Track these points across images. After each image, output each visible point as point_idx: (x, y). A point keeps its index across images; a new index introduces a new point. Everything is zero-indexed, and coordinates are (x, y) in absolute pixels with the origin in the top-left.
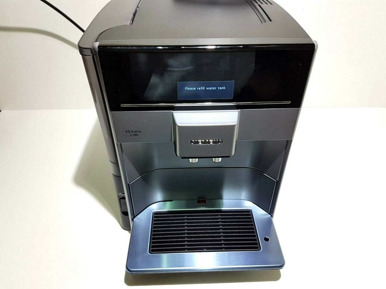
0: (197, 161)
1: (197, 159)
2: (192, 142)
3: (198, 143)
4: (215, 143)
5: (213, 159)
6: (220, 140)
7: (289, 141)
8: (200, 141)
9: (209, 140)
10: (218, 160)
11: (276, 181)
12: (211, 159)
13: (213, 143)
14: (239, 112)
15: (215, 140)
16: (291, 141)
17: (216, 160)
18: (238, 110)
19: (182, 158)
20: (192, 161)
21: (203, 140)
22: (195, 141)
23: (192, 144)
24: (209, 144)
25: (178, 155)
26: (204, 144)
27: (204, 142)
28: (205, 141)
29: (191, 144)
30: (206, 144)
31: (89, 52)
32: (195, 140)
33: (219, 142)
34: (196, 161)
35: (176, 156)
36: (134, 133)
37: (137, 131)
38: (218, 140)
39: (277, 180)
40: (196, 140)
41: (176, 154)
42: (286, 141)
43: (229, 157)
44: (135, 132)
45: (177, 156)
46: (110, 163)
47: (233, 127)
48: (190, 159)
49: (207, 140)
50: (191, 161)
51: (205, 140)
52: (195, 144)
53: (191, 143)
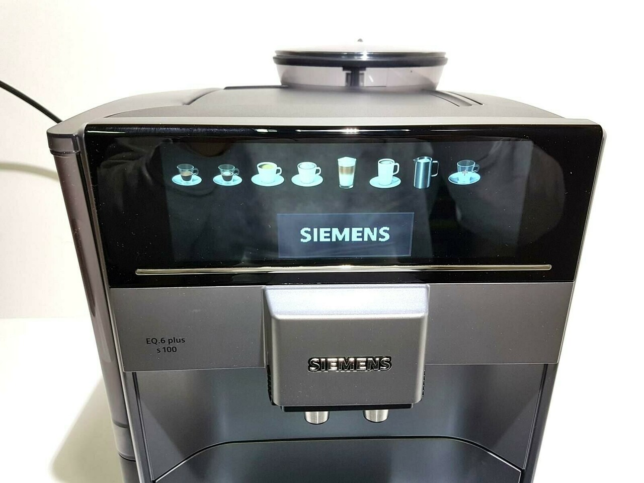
0: (325, 419)
1: (326, 413)
2: (311, 364)
3: (327, 365)
4: (372, 368)
5: (367, 412)
6: (385, 359)
7: (549, 366)
8: (333, 360)
9: (355, 358)
10: (380, 416)
11: (520, 471)
12: (362, 411)
13: (366, 365)
14: (427, 288)
15: (371, 359)
16: (556, 366)
17: (375, 415)
18: (424, 285)
19: (288, 409)
20: (313, 417)
21: (341, 360)
22: (319, 362)
23: (313, 369)
24: (355, 369)
25: (276, 402)
26: (343, 369)
27: (343, 363)
28: (347, 361)
29: (309, 369)
30: (349, 369)
31: (68, 146)
32: (320, 358)
33: (381, 364)
34: (323, 418)
35: (271, 404)
36: (166, 345)
37: (175, 340)
38: (381, 358)
39: (524, 468)
40: (323, 360)
41: (271, 398)
42: (543, 366)
43: (409, 406)
44: (169, 342)
45: (274, 404)
46: (113, 426)
47: (417, 322)
48: (308, 414)
49: (352, 360)
50: (309, 420)
51: (345, 358)
52: (320, 370)
53: (310, 366)
